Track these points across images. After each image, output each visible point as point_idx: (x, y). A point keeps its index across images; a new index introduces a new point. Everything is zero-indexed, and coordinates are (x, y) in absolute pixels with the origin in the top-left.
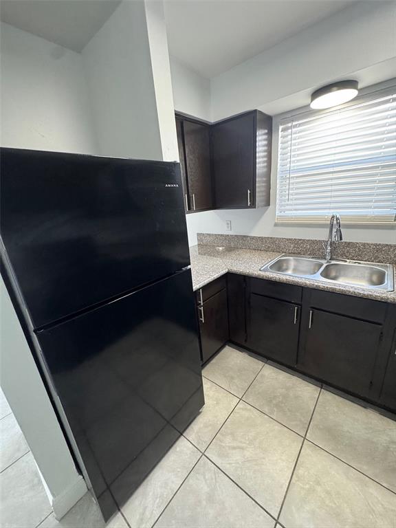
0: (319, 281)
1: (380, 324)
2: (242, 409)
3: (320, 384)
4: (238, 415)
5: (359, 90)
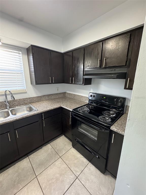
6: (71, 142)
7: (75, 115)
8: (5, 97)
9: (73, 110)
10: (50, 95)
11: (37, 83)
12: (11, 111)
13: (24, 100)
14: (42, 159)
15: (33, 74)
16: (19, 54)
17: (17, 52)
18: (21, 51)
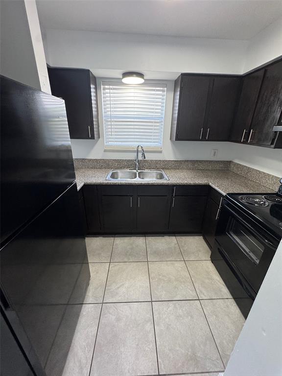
0: (137, 180)
1: (166, 196)
2: (113, 267)
3: (144, 235)
4: (112, 271)
5: (145, 80)
6: (211, 250)
7: (228, 205)
8: (136, 154)
9: (228, 194)
10: (197, 161)
11: (178, 139)
12: (139, 173)
13: (157, 162)
14: (160, 249)
15: (176, 122)
16: (163, 91)
17: (162, 89)
18: (166, 87)
